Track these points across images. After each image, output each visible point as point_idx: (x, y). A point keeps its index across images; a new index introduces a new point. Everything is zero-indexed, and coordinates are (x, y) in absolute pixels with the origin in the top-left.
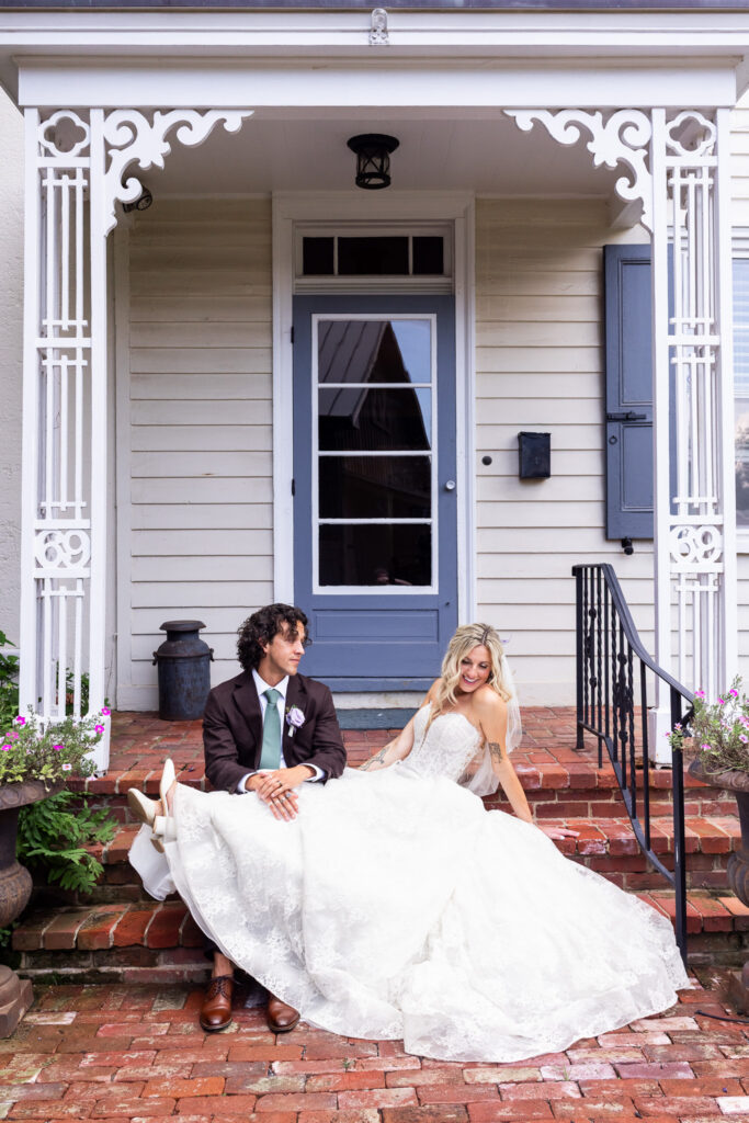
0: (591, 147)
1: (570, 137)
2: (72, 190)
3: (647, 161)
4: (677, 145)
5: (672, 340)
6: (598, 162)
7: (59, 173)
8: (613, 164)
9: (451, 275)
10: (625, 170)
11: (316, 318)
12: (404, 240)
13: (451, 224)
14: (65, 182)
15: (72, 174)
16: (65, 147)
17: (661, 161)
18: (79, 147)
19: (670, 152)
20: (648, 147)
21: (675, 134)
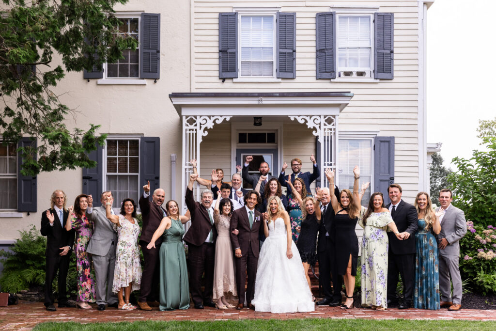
0: (307, 124)
1: (302, 122)
2: (193, 134)
3: (320, 127)
4: (326, 123)
5: (325, 167)
6: (308, 127)
7: (190, 130)
8: (312, 128)
9: (277, 143)
10: (315, 129)
11: (242, 155)
12: (265, 134)
13: (277, 130)
14: (191, 132)
15: (193, 130)
16: (191, 124)
17: (323, 127)
18: (194, 124)
19: (325, 125)
20: (320, 124)
21: (326, 121)
